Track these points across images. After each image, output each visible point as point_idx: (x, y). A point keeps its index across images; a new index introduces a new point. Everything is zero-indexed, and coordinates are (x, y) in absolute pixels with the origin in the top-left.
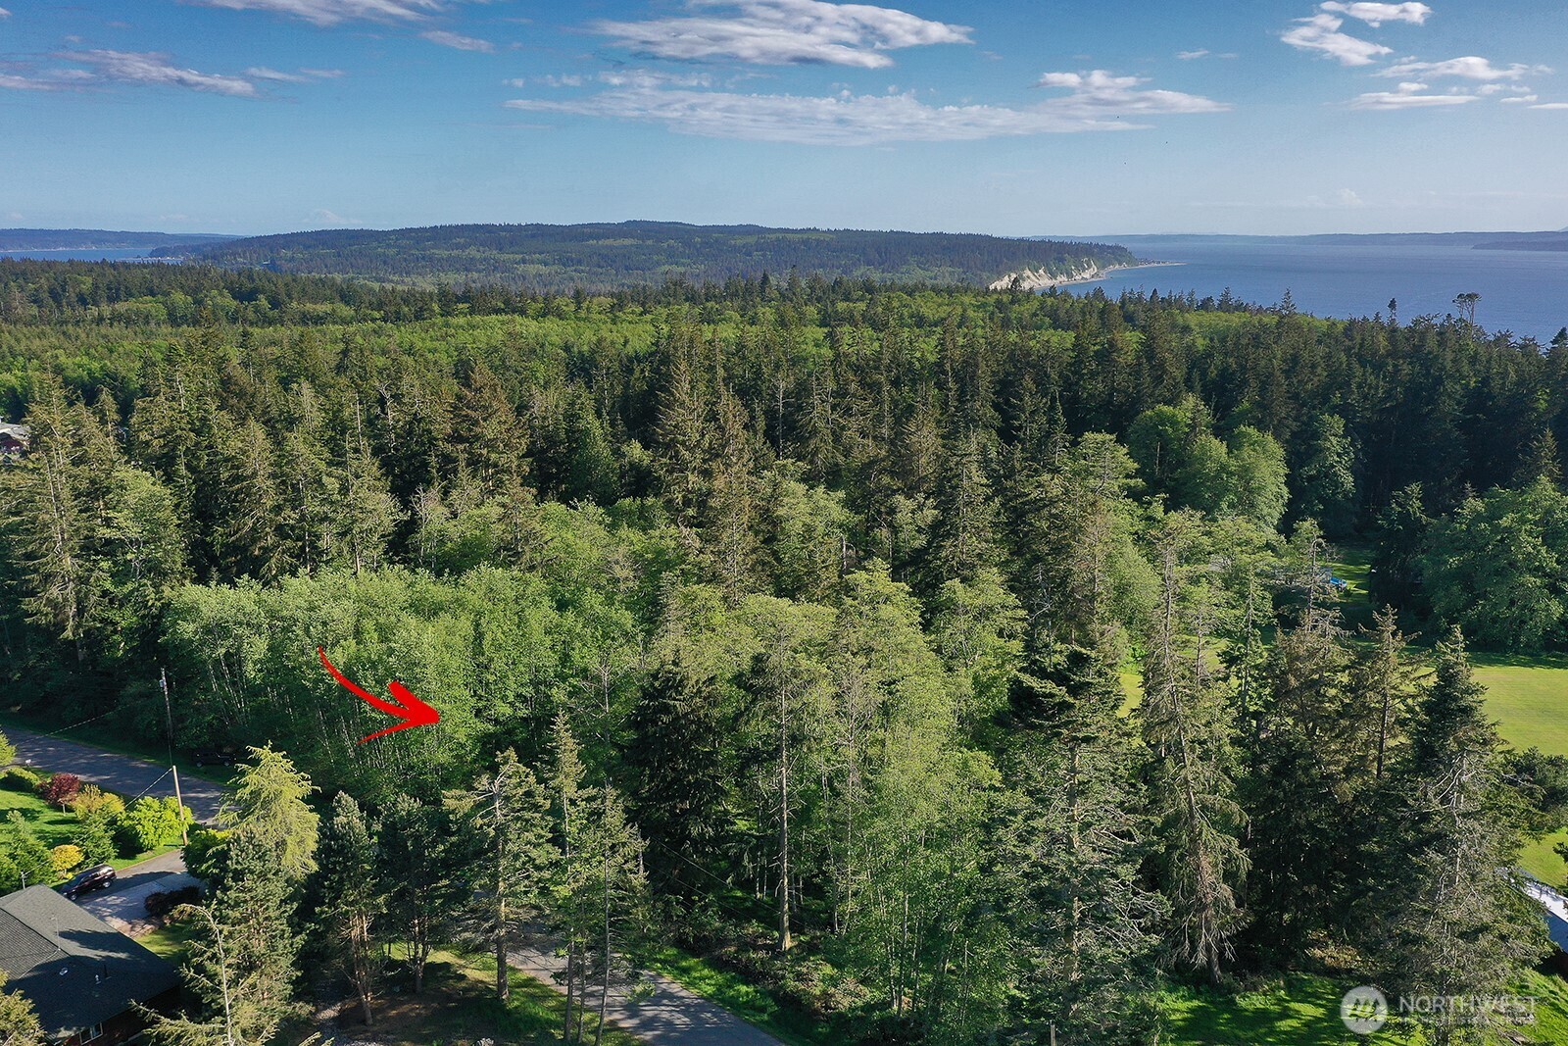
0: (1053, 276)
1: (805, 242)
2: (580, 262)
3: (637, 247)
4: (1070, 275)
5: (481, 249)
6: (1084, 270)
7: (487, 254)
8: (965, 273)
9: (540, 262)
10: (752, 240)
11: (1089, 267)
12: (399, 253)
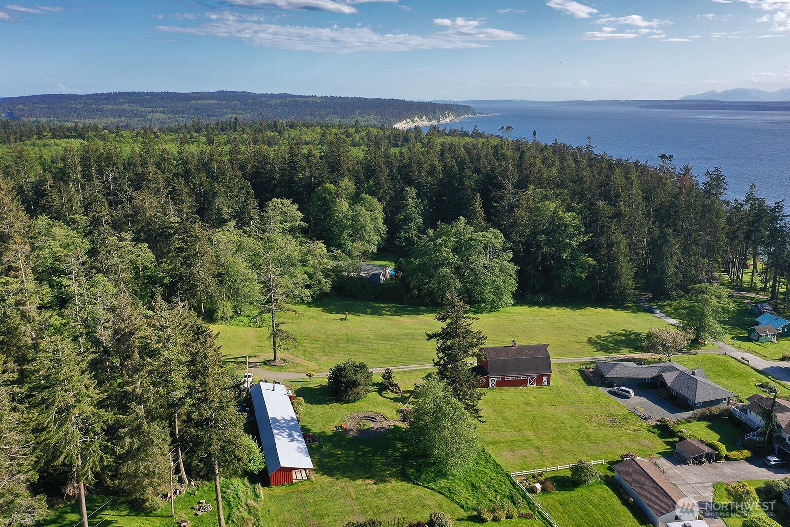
0: (430, 120)
1: (306, 103)
2: (183, 112)
3: (218, 104)
4: (439, 120)
5: (132, 105)
6: (446, 117)
7: (134, 108)
8: (382, 118)
9: (161, 112)
10: (279, 101)
11: (449, 116)
12: (84, 107)
